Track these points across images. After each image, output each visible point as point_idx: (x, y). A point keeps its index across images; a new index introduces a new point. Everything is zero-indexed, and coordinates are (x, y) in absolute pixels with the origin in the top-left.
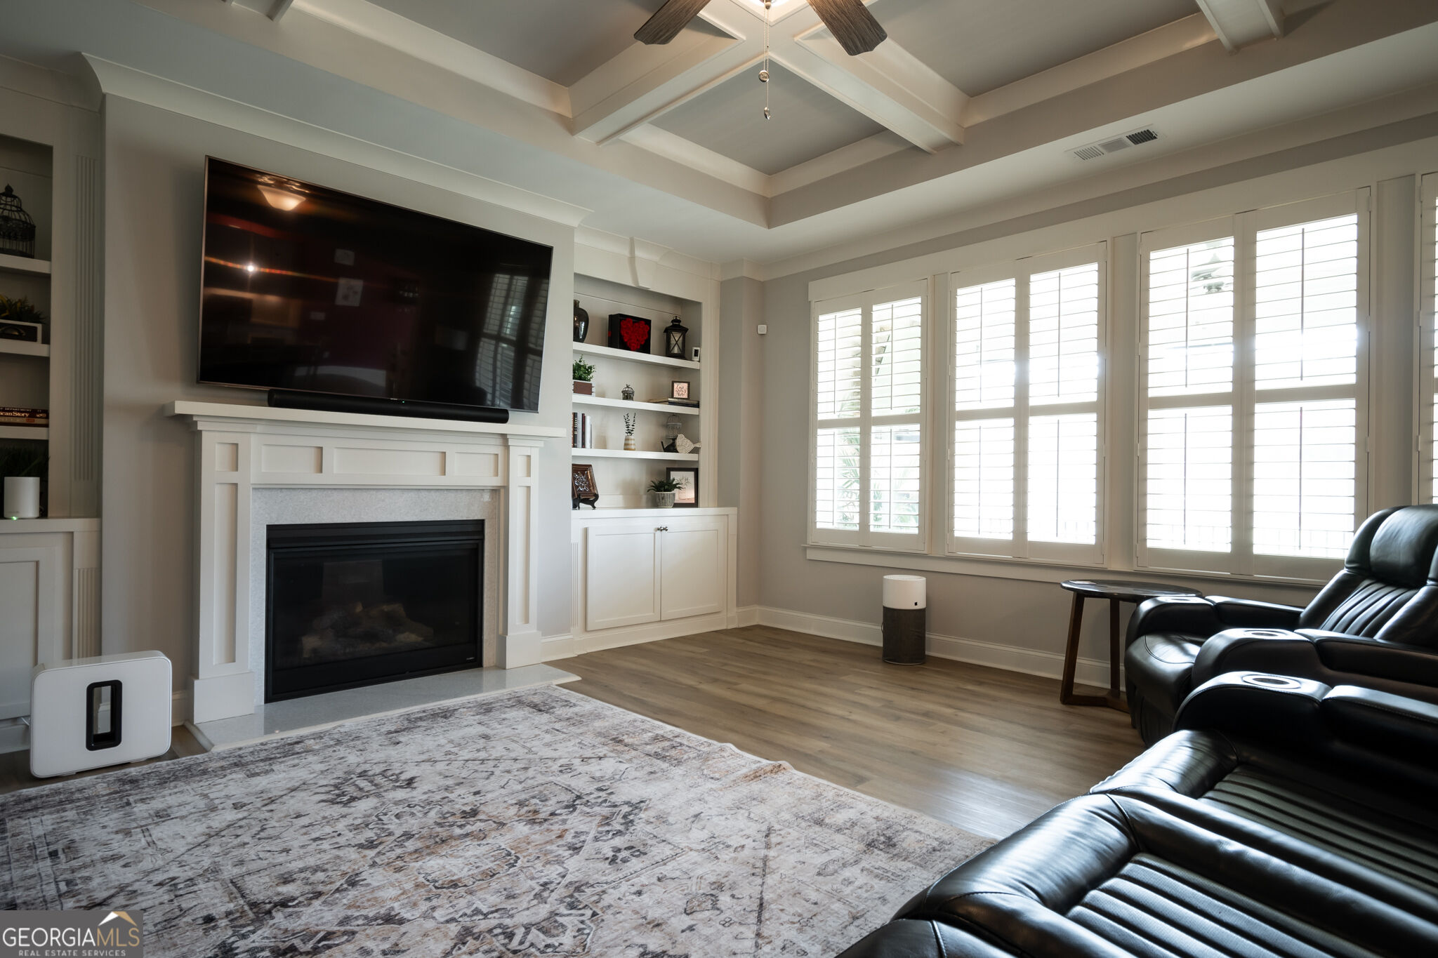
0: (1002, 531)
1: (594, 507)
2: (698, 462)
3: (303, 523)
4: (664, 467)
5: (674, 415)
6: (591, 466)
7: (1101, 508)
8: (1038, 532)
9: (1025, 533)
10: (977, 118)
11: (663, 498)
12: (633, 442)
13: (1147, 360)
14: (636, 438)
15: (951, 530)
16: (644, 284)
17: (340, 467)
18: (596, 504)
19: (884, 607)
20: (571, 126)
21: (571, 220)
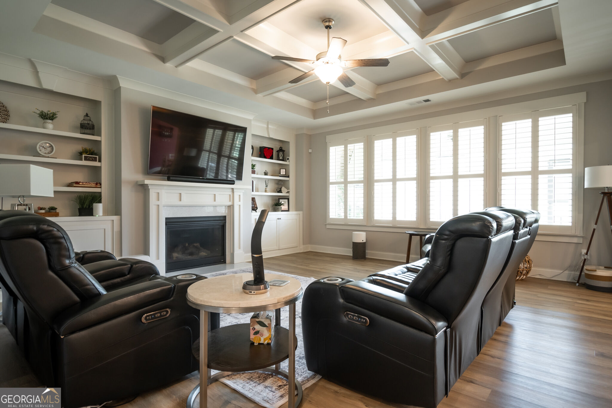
0: (389, 217)
1: (256, 212)
2: (289, 196)
3: (175, 217)
4: (277, 198)
5: (280, 180)
6: (255, 198)
7: (417, 209)
8: (399, 218)
9: (396, 218)
10: (380, 91)
11: (278, 209)
12: (268, 190)
13: (430, 165)
14: (268, 189)
15: (373, 217)
16: (271, 136)
17: (187, 199)
18: (257, 211)
19: (353, 242)
20: (256, 92)
21: (251, 117)
